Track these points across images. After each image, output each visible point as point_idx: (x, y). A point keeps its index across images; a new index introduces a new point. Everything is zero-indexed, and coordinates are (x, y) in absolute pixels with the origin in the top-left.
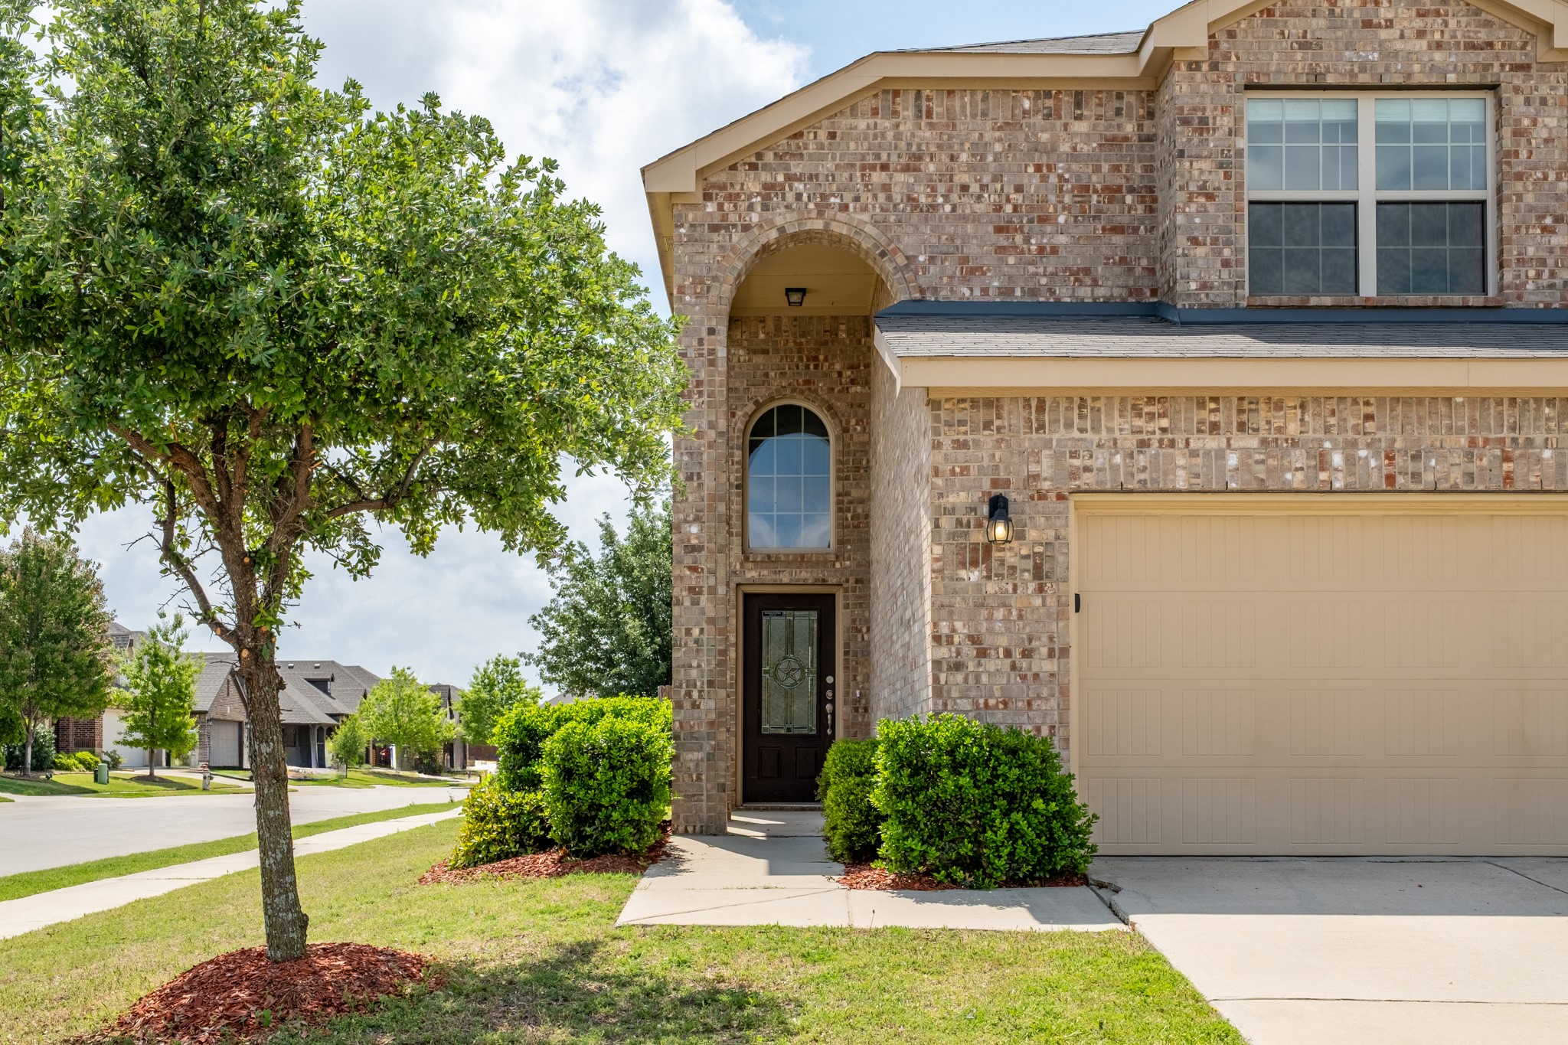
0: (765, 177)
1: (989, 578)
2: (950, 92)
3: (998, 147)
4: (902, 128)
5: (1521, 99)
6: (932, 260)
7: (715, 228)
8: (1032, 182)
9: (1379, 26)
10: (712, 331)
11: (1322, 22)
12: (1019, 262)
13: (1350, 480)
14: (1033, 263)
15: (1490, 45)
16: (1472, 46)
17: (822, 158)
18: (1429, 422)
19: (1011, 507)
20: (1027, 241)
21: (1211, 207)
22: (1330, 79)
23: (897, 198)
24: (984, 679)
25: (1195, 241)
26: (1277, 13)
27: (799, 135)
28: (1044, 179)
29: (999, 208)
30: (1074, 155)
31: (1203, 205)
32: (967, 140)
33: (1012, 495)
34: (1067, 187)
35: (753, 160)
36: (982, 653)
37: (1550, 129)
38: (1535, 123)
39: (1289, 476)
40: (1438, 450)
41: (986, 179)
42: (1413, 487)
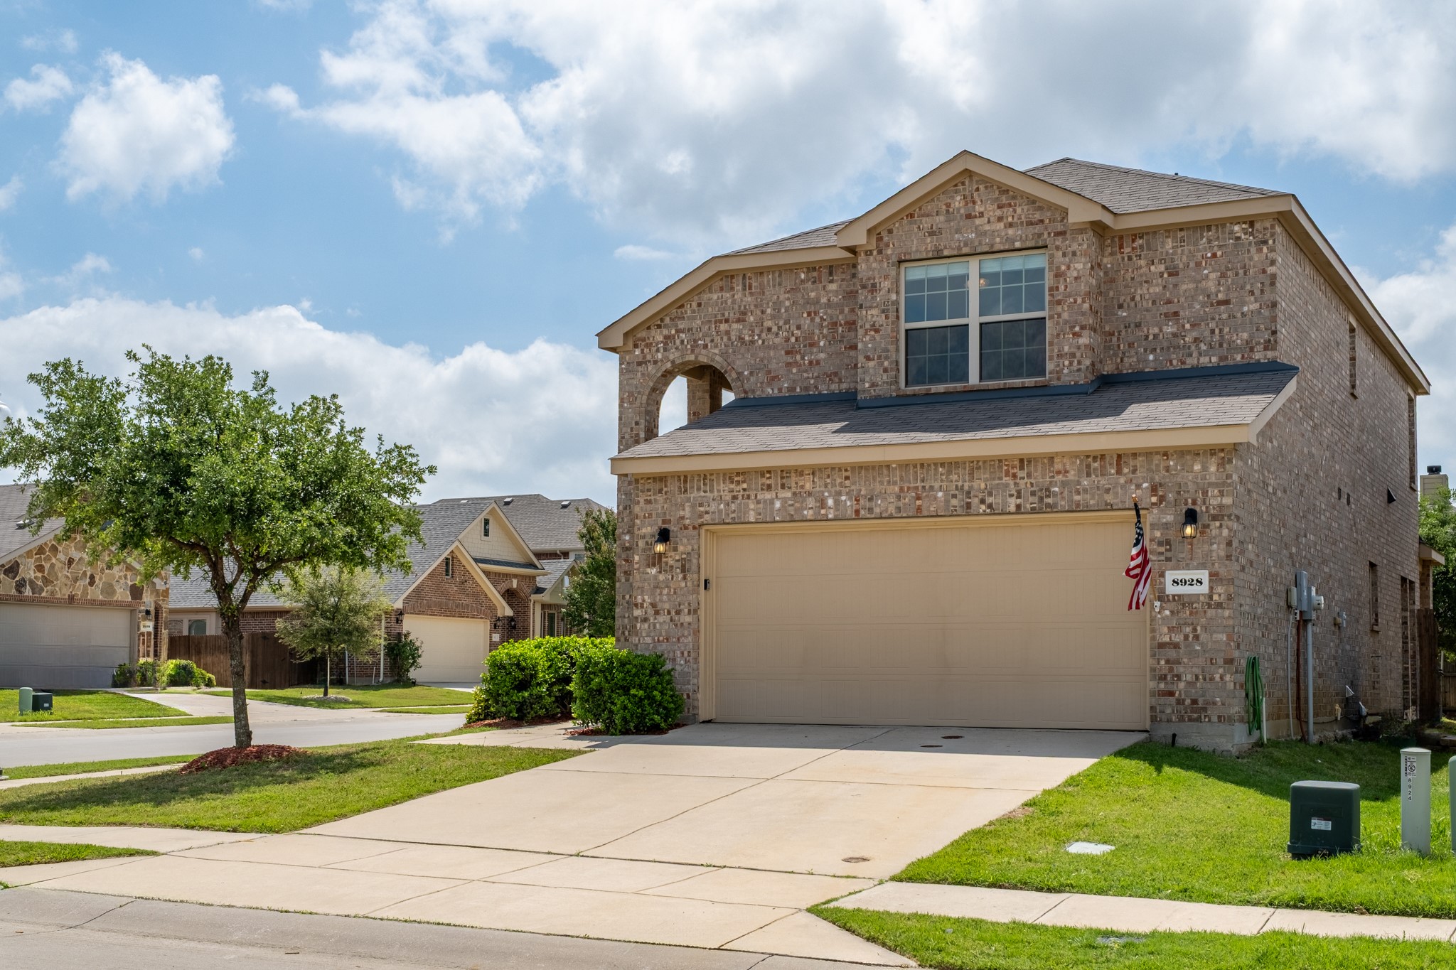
0: (665, 332)
1: (660, 572)
2: (761, 273)
3: (787, 303)
4: (736, 297)
5: (1060, 253)
6: (751, 373)
7: (639, 364)
8: (806, 323)
9: (975, 217)
10: (637, 423)
11: (942, 218)
12: (799, 371)
13: (836, 513)
14: (806, 371)
15: (1042, 221)
16: (1030, 223)
17: (694, 318)
18: (878, 479)
19: (671, 534)
20: (803, 358)
21: (878, 337)
22: (946, 253)
23: (733, 338)
24: (658, 626)
25: (868, 358)
26: (916, 216)
27: (682, 306)
28: (813, 320)
29: (787, 340)
30: (829, 305)
31: (873, 336)
32: (771, 301)
33: (672, 528)
34: (825, 324)
35: (659, 322)
36: (657, 613)
37: (1078, 271)
38: (1069, 268)
39: (805, 512)
40: (883, 495)
41: (781, 323)
42: (868, 516)
